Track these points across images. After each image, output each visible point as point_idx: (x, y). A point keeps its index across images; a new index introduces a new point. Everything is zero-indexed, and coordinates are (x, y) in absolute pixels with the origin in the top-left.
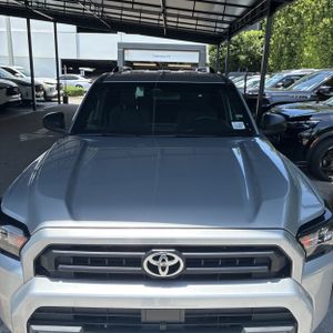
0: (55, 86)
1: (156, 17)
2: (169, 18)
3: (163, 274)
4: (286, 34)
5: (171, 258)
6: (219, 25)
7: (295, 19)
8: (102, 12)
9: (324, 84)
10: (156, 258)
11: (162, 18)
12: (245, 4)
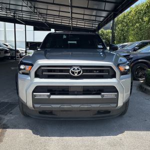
0: (24, 51)
1: (68, 22)
2: (73, 23)
3: (76, 75)
4: (122, 31)
5: (78, 69)
6: (94, 25)
7: (125, 24)
8: (46, 20)
9: (136, 46)
10: (74, 69)
11: (70, 22)
12: (104, 16)
